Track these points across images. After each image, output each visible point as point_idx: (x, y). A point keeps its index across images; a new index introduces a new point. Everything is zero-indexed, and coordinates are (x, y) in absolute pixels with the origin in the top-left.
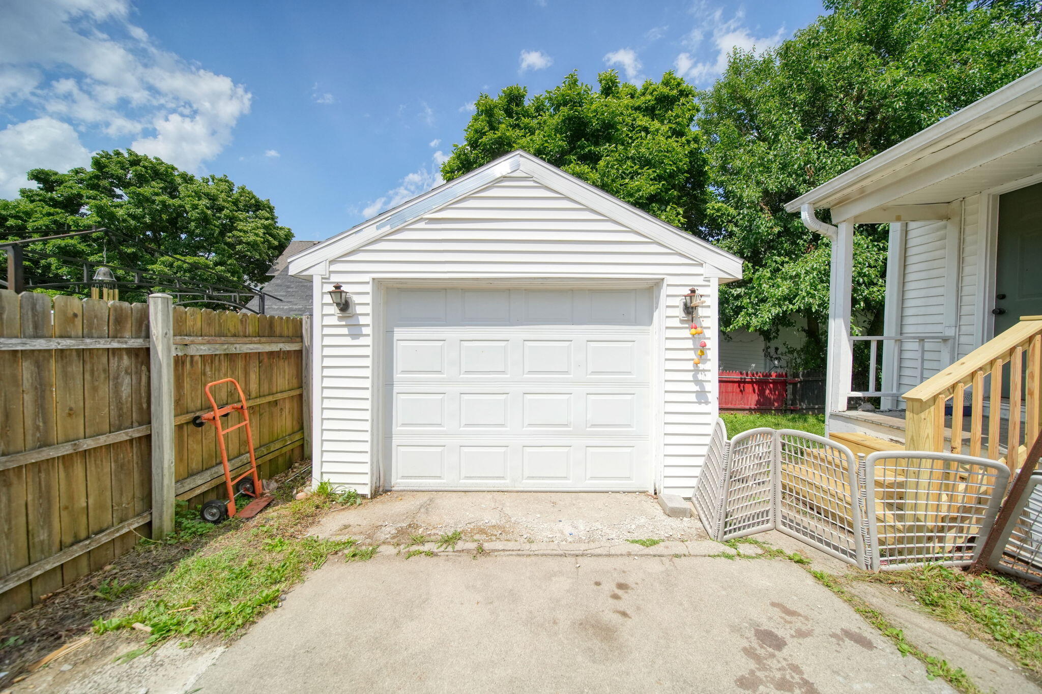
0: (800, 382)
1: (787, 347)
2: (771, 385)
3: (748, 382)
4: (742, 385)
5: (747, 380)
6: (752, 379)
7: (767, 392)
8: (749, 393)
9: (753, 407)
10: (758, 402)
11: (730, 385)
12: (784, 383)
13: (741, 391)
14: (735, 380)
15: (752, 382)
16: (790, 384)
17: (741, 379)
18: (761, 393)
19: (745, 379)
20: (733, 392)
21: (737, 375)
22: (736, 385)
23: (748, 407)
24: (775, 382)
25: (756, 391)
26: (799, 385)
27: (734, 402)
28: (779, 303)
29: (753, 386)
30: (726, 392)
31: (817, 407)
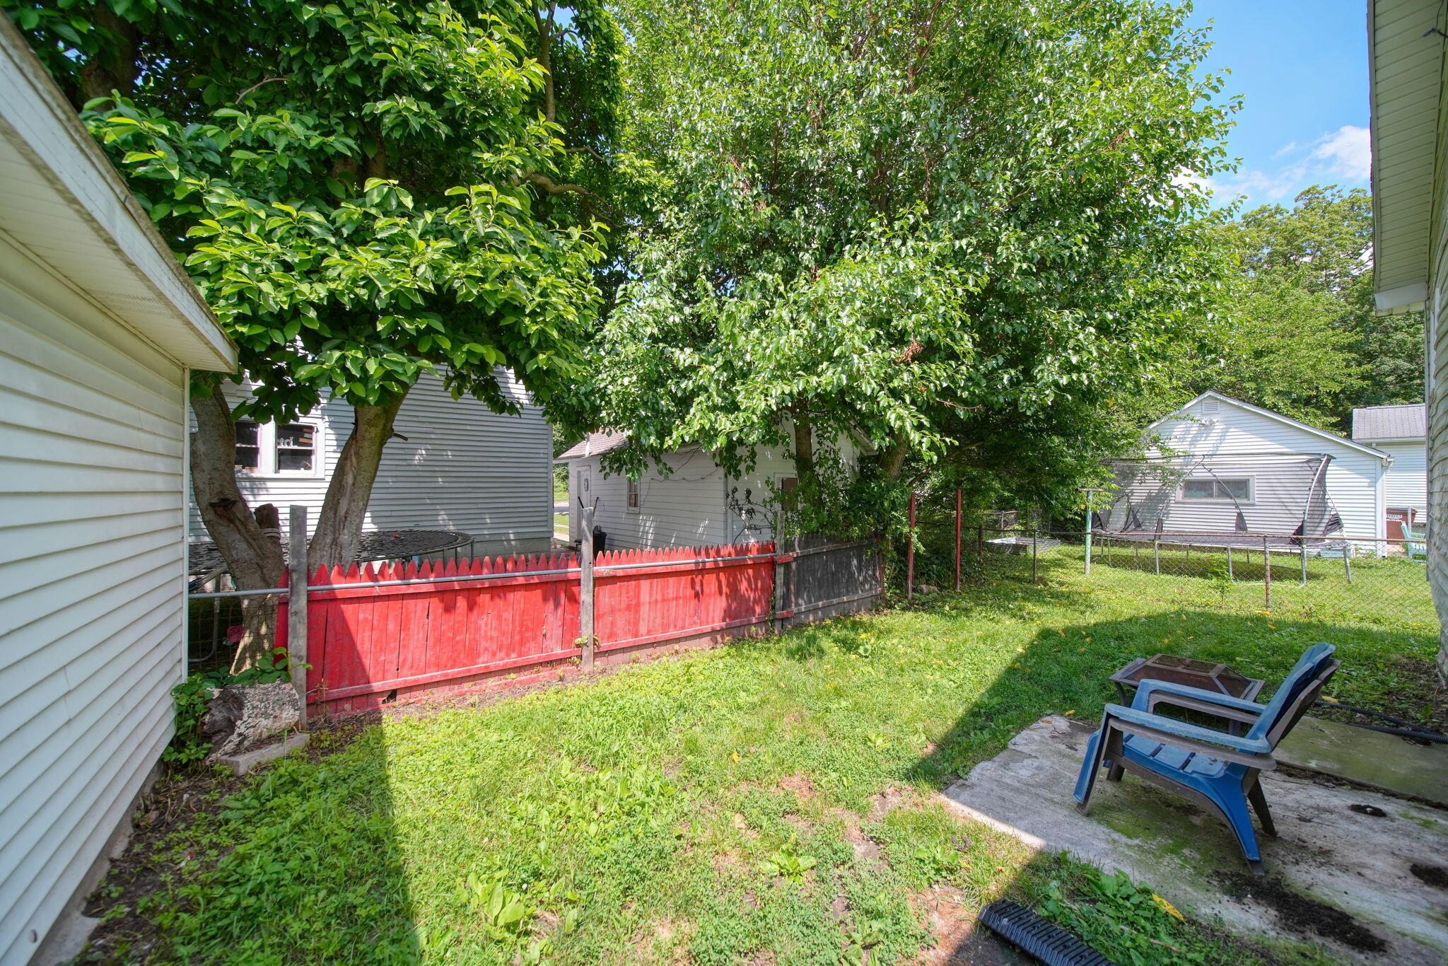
0: (795, 559)
1: (772, 489)
2: (750, 571)
3: (710, 571)
4: (698, 580)
5: (708, 566)
6: (716, 562)
7: (744, 586)
8: (709, 595)
9: (718, 625)
10: (728, 614)
11: (672, 580)
12: (772, 564)
13: (697, 595)
14: (683, 568)
15: (716, 569)
16: (781, 564)
17: (697, 563)
18: (734, 592)
19: (704, 563)
20: (677, 598)
21: (688, 557)
22: (685, 580)
23: (707, 628)
24: (756, 565)
25: (724, 589)
26: (794, 565)
27: (680, 623)
28: (782, 371)
29: (718, 576)
30: (664, 600)
31: (820, 603)
